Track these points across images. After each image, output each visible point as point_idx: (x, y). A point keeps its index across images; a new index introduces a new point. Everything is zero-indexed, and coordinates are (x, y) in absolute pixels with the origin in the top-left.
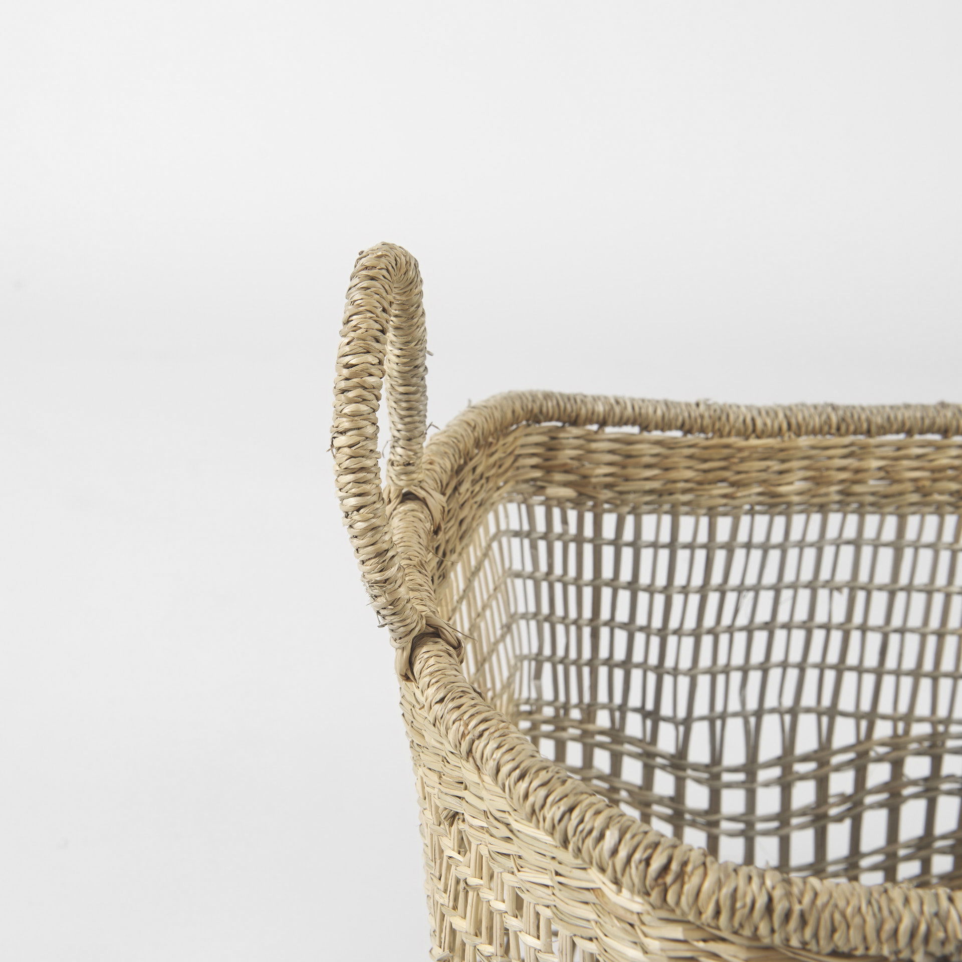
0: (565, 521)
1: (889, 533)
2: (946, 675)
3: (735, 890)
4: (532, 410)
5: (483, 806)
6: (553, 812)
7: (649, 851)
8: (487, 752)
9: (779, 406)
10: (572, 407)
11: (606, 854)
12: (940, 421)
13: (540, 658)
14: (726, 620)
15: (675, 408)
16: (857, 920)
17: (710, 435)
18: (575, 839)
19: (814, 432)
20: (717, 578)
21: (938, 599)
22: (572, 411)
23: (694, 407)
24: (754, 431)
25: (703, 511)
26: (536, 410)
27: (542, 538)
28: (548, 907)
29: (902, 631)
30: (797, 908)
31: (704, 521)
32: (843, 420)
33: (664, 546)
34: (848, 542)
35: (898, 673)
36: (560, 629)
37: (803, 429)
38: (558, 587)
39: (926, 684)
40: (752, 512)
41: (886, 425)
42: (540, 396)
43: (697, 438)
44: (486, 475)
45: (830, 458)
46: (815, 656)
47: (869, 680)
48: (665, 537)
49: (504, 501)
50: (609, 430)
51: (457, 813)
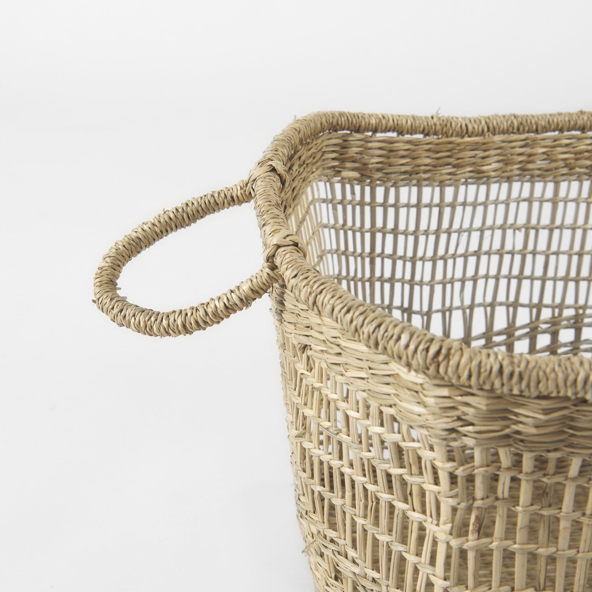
0: (353, 193)
1: (549, 194)
2: (584, 279)
3: (480, 362)
4: (332, 123)
5: (322, 337)
6: (368, 329)
7: (428, 344)
8: (326, 301)
9: (481, 117)
10: (356, 121)
11: (402, 348)
12: (580, 122)
13: (340, 277)
14: (451, 251)
15: (419, 120)
16: (553, 375)
17: (440, 136)
18: (383, 342)
19: (503, 132)
20: (445, 225)
21: (579, 232)
22: (356, 123)
23: (430, 119)
24: (467, 133)
25: (437, 184)
26: (335, 123)
27: (339, 203)
28: (364, 391)
29: (557, 253)
30: (517, 370)
31: (437, 190)
32: (521, 123)
33: (413, 206)
34: (524, 200)
35: (555, 279)
36: (351, 259)
37: (497, 130)
38: (350, 233)
39: (571, 285)
40: (466, 183)
41: (547, 126)
42: (337, 114)
43: (432, 138)
44: (307, 162)
45: (513, 148)
46: (505, 271)
47: (537, 284)
48: (414, 201)
49: (316, 180)
50: (379, 135)
51: (306, 346)
